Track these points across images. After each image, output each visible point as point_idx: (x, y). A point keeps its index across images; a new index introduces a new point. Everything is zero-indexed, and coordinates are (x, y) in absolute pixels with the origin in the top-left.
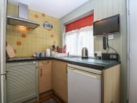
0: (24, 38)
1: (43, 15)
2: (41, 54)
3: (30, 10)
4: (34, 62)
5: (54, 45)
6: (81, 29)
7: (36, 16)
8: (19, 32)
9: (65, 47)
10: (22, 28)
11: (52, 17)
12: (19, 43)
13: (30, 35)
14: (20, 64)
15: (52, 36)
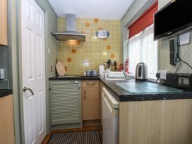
0: (74, 54)
1: (96, 21)
2: (91, 72)
3: (80, 19)
4: (77, 82)
5: (109, 60)
6: (146, 30)
7: (87, 25)
8: (69, 47)
9: (127, 62)
10: (72, 42)
11: (109, 21)
12: (69, 60)
13: (81, 49)
14: (62, 82)
15: (109, 47)
